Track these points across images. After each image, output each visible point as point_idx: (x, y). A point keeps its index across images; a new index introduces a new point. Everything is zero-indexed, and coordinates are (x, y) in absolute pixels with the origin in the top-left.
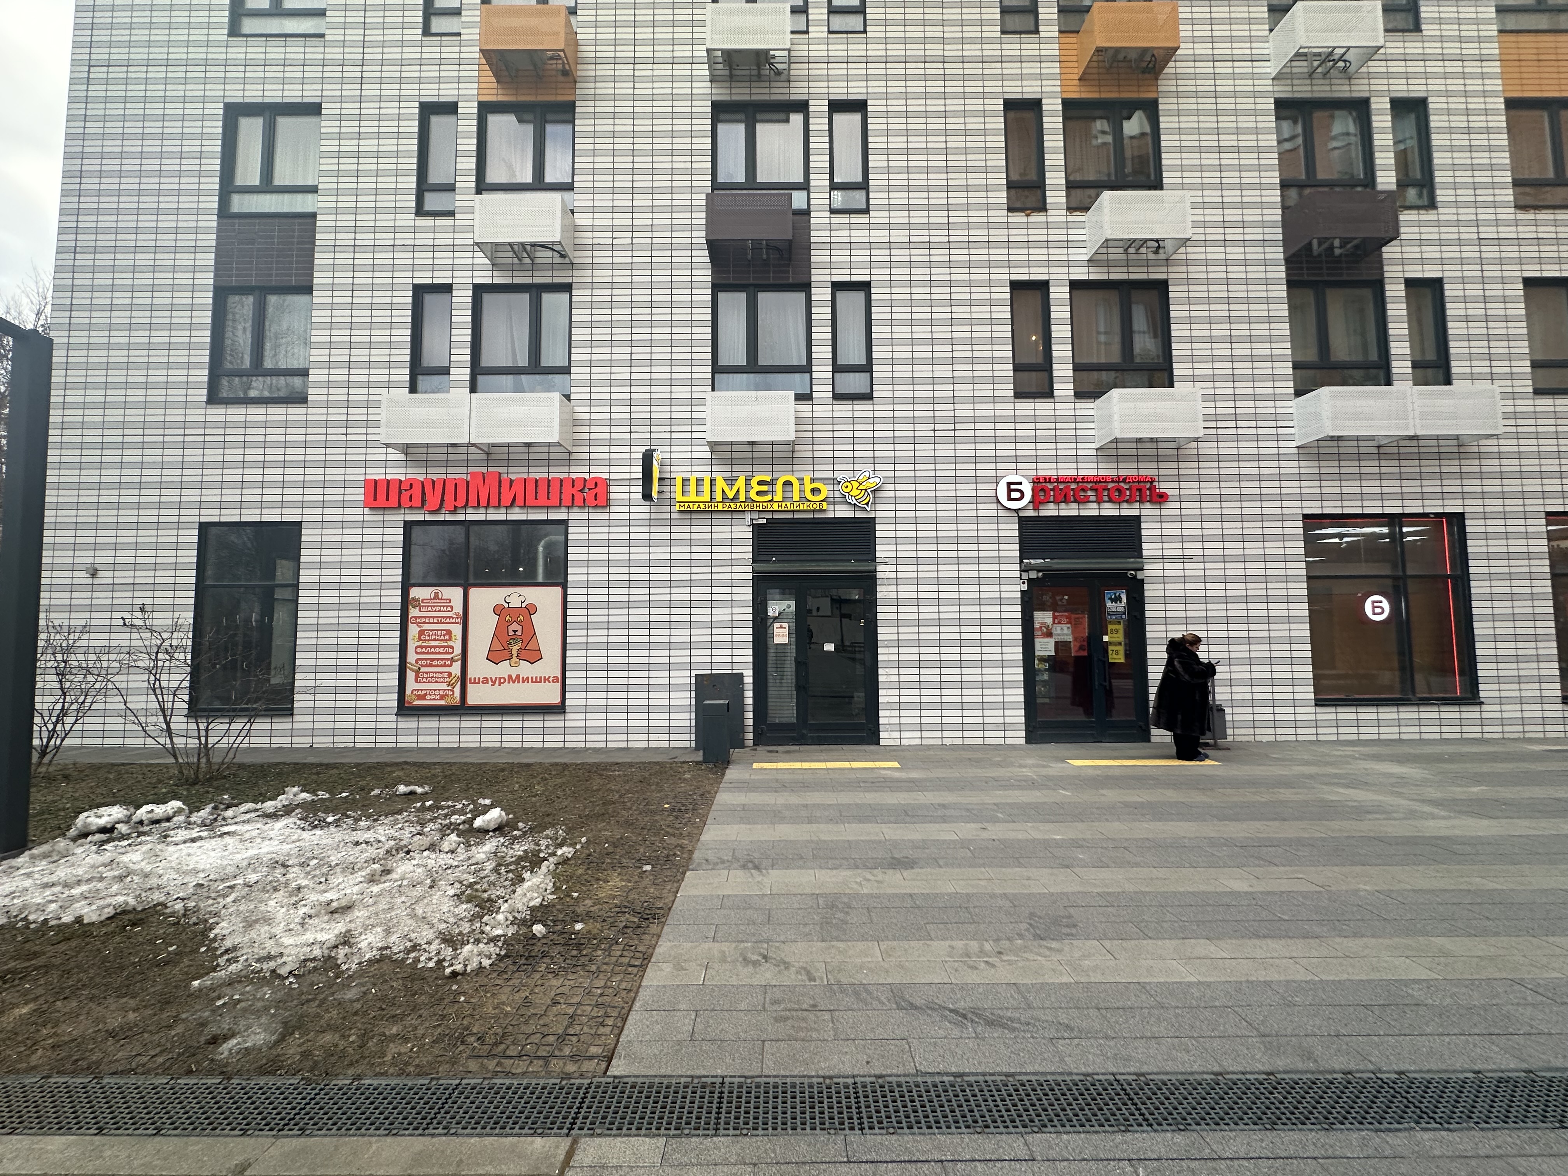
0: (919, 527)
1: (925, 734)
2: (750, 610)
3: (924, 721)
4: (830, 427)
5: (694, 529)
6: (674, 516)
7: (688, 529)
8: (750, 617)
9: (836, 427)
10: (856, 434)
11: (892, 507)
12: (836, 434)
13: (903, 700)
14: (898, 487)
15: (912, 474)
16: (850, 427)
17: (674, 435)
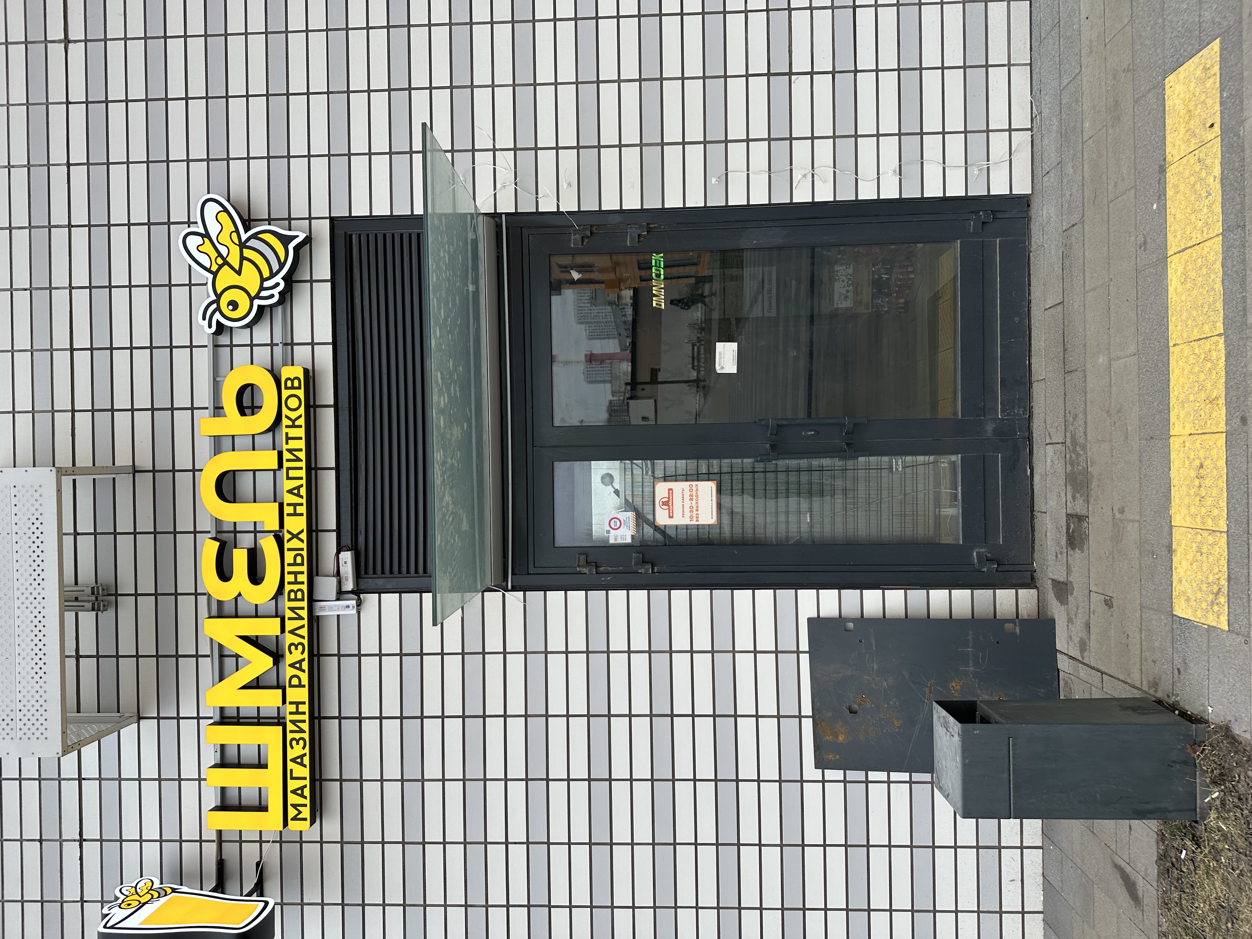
0: (358, 82)
1: (997, 55)
2: (617, 596)
3: (954, 57)
4: (62, 359)
5: (371, 770)
6: (332, 830)
7: (371, 790)
8: (639, 596)
9: (61, 340)
10: (81, 278)
11: (299, 167)
12: (82, 340)
13: (889, 124)
14: (238, 149)
15: (198, 108)
16: (60, 298)
17: (91, 830)
